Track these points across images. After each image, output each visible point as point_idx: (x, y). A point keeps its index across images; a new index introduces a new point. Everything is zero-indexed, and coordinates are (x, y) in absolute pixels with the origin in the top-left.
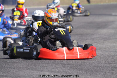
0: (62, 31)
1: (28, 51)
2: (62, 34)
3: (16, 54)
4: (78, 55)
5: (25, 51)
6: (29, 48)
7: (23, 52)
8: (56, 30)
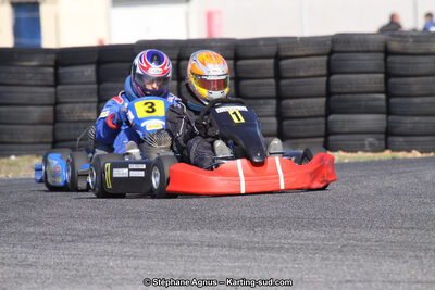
0: (235, 113)
1: (142, 174)
2: (236, 121)
3: (109, 186)
4: (278, 178)
5: (133, 174)
6: (144, 167)
7: (129, 180)
8: (219, 110)
